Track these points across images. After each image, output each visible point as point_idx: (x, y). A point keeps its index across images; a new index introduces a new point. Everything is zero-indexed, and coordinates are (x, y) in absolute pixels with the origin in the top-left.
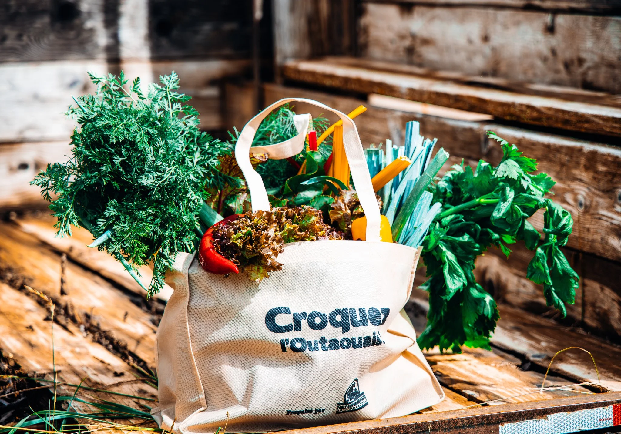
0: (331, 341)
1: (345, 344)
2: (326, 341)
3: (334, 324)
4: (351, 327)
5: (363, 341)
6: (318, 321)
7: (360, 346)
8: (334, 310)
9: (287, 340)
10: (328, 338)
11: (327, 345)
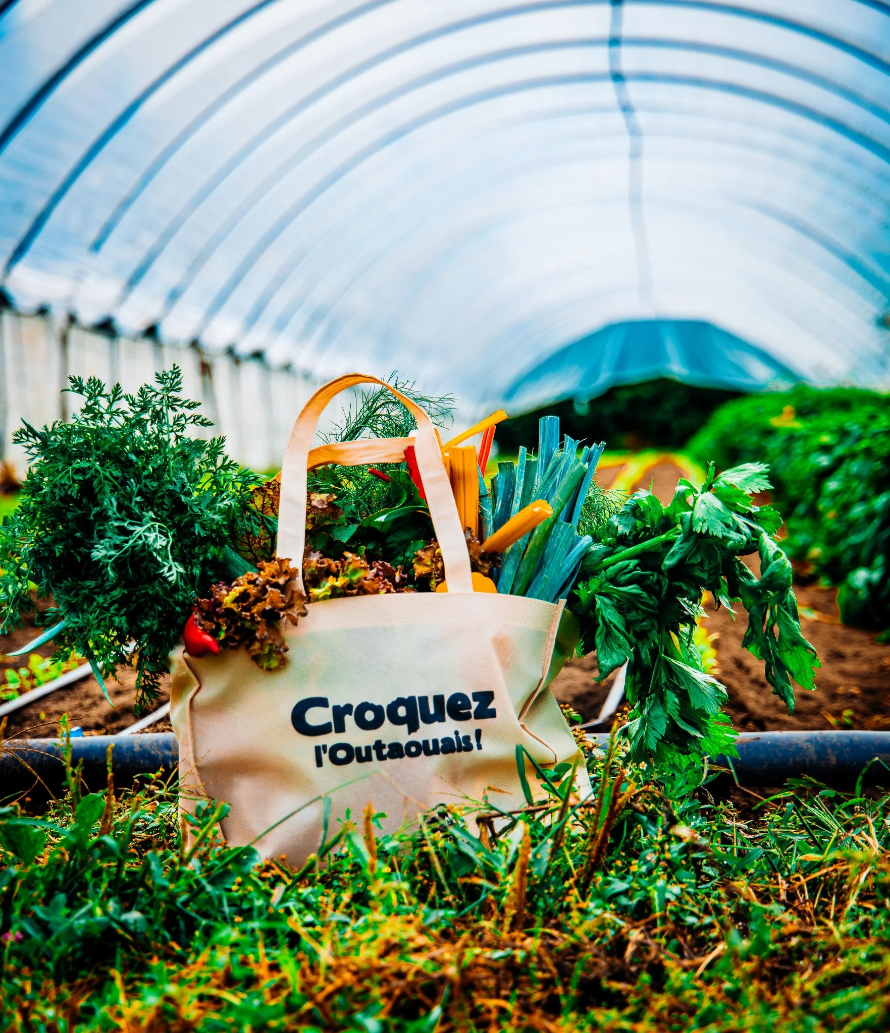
0: (391, 746)
1: (413, 749)
2: (384, 746)
3: (396, 720)
4: (421, 723)
5: (441, 745)
6: (369, 716)
7: (436, 751)
8: (395, 699)
9: (325, 747)
10: (386, 742)
11: (385, 751)
